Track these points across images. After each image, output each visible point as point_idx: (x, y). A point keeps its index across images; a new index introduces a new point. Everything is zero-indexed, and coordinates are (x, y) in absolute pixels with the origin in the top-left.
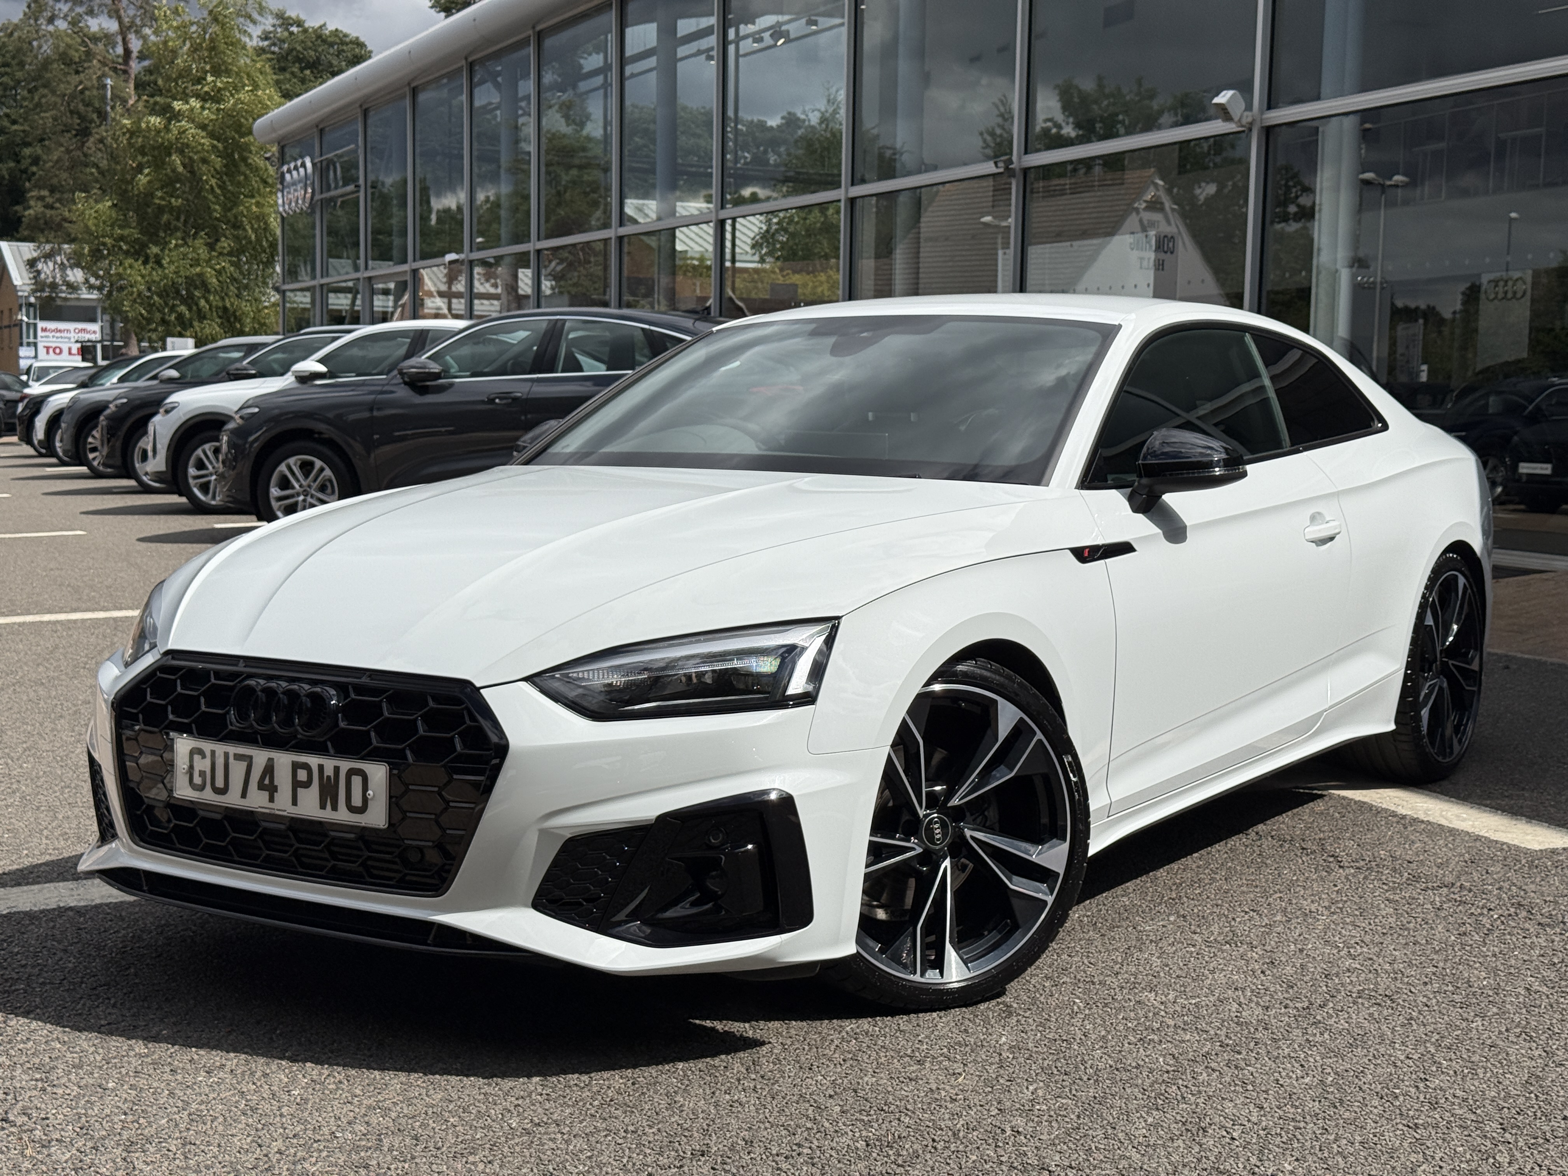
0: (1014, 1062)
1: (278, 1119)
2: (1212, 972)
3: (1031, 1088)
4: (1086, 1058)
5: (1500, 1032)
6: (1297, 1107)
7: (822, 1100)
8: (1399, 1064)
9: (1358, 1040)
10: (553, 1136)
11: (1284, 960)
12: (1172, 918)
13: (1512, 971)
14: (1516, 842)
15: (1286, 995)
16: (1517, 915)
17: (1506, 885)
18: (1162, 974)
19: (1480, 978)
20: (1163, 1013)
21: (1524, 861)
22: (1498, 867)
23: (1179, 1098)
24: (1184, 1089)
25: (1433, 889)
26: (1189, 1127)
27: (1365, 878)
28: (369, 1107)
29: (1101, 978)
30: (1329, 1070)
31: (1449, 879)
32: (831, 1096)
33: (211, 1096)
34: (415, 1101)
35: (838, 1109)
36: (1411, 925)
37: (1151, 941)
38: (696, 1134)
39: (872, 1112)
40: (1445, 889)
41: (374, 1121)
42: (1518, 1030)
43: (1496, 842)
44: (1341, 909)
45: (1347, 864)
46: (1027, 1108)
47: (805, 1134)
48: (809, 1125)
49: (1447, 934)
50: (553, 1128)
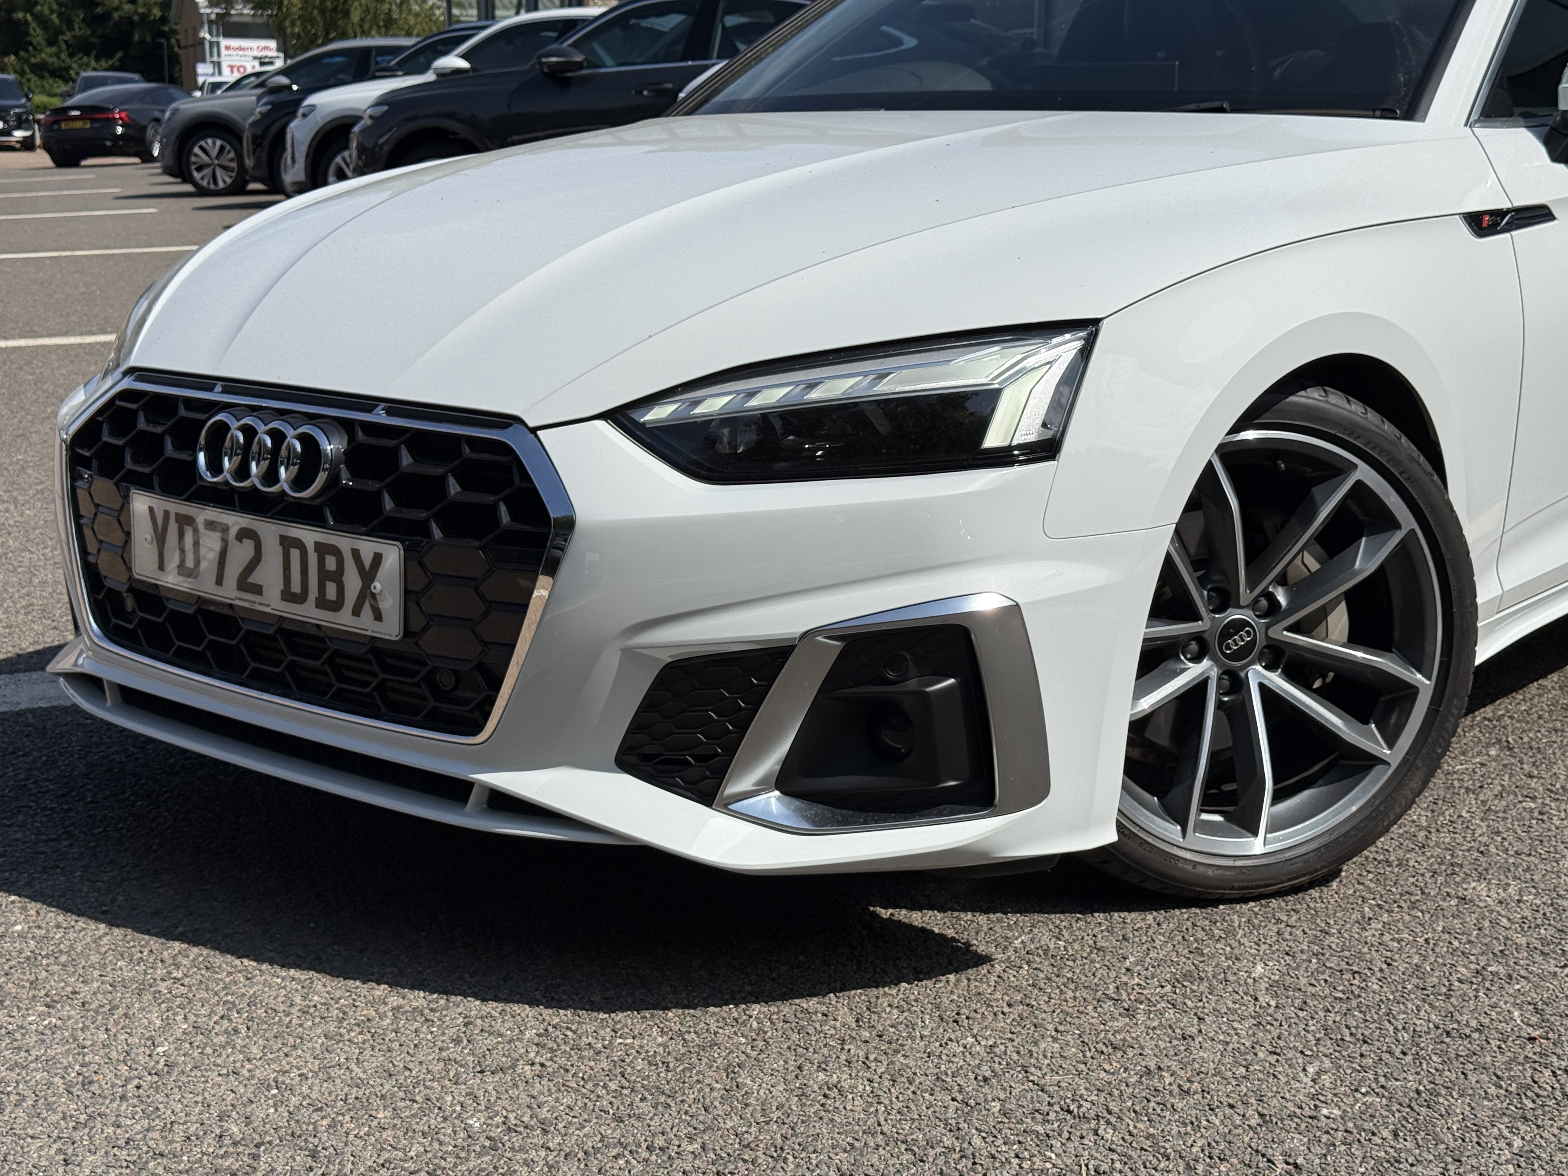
0: (1279, 1016)
3: (1311, 1070)
4: (1395, 1009)
7: (970, 1087)
18: (1492, 849)
32: (985, 1079)
35: (996, 1106)
39: (1052, 1116)
46: (1307, 1112)
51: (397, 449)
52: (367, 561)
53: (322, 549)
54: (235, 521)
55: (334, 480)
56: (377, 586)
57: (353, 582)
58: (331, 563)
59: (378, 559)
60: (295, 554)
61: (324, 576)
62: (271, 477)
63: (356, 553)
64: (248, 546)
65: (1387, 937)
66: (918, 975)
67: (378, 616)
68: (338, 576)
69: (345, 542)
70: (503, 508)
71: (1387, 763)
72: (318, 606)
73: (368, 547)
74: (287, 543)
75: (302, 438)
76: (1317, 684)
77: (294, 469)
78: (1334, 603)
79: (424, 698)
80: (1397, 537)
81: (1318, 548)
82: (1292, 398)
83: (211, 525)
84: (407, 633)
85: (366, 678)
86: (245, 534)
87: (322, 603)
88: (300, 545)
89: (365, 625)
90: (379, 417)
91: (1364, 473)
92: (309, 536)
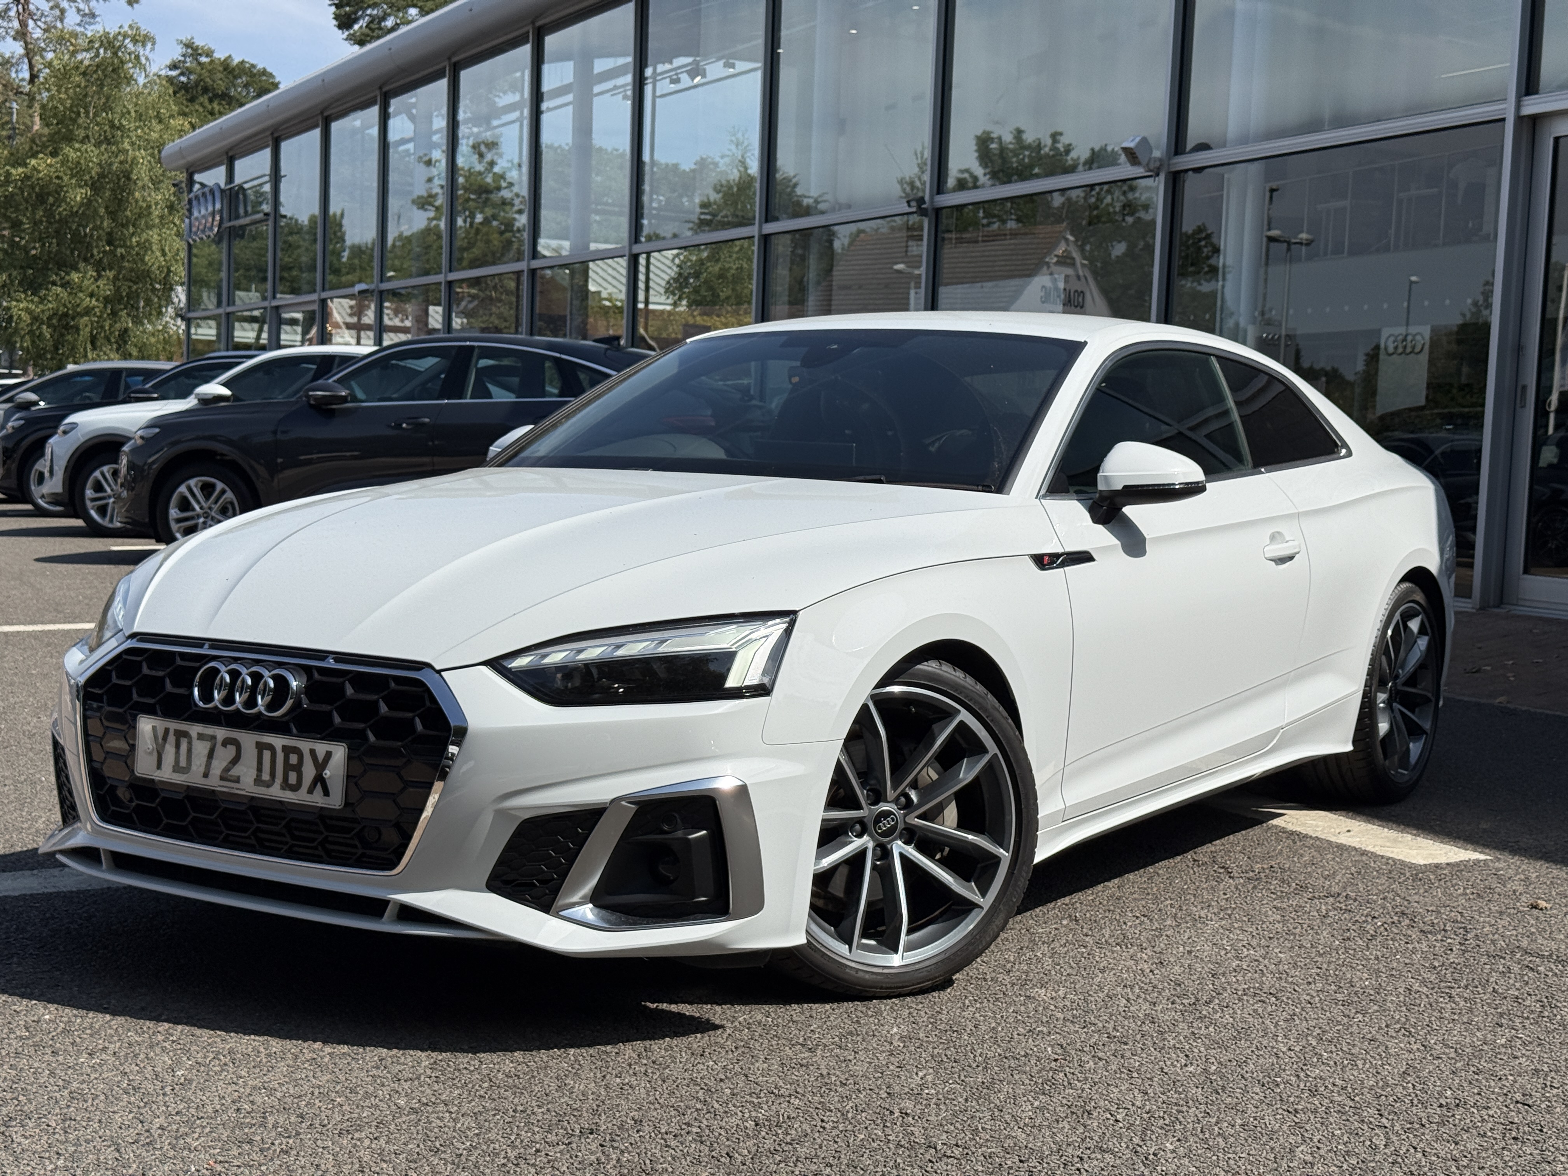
0: (904, 1050)
1: (161, 1097)
2: (1102, 971)
3: (921, 1074)
4: (976, 1047)
5: (1380, 1028)
6: (1180, 1093)
7: (712, 1083)
8: (1281, 1055)
9: (1242, 1033)
10: (441, 1115)
11: (1172, 960)
12: (1065, 922)
13: (1394, 972)
14: (1401, 857)
15: (1173, 992)
16: (1400, 922)
17: (1390, 895)
18: (1053, 973)
19: (1363, 979)
20: (1052, 1007)
21: (1408, 875)
22: (1383, 880)
23: (1066, 1083)
24: (1070, 1076)
25: (1320, 898)
26: (1074, 1109)
27: (1255, 887)
28: (254, 1088)
29: (993, 975)
30: (1213, 1060)
31: (1335, 889)
32: (721, 1080)
33: (93, 1076)
34: (300, 1082)
35: (728, 1091)
36: (1298, 931)
37: (1044, 943)
38: (585, 1114)
39: (762, 1095)
40: (1331, 899)
41: (259, 1100)
42: (1398, 1026)
43: (1382, 857)
44: (1230, 915)
45: (1236, 875)
46: (916, 1092)
47: (695, 1114)
48: (699, 1106)
49: (1332, 939)
50: (442, 1107)
51: (343, 683)
52: (321, 757)
53: (287, 750)
54: (221, 733)
55: (298, 704)
56: (327, 773)
57: (309, 772)
58: (294, 759)
59: (329, 755)
60: (267, 754)
61: (288, 767)
62: (251, 703)
63: (313, 752)
64: (231, 750)
65: (977, 1015)
66: (675, 1034)
67: (326, 793)
68: (298, 768)
69: (305, 745)
70: (417, 720)
71: (981, 907)
72: (283, 788)
73: (321, 748)
74: (261, 747)
75: (275, 678)
76: (938, 856)
77: (268, 699)
78: (947, 802)
79: (355, 846)
80: (986, 759)
81: (937, 765)
82: (919, 666)
83: (201, 737)
84: (347, 804)
85: (312, 835)
86: (226, 742)
87: (286, 785)
88: (271, 748)
89: (317, 799)
90: (330, 663)
91: (965, 716)
92: (278, 741)
